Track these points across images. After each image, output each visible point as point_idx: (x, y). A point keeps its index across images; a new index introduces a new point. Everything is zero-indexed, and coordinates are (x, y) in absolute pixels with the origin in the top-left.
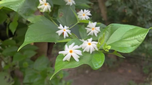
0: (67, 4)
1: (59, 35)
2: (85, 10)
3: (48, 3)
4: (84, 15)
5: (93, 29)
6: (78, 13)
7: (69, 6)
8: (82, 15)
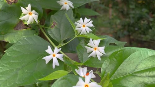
0: (61, 9)
1: (47, 62)
2: (86, 19)
3: (34, 11)
4: (84, 26)
5: (95, 49)
6: (76, 23)
7: (65, 10)
8: (82, 25)
